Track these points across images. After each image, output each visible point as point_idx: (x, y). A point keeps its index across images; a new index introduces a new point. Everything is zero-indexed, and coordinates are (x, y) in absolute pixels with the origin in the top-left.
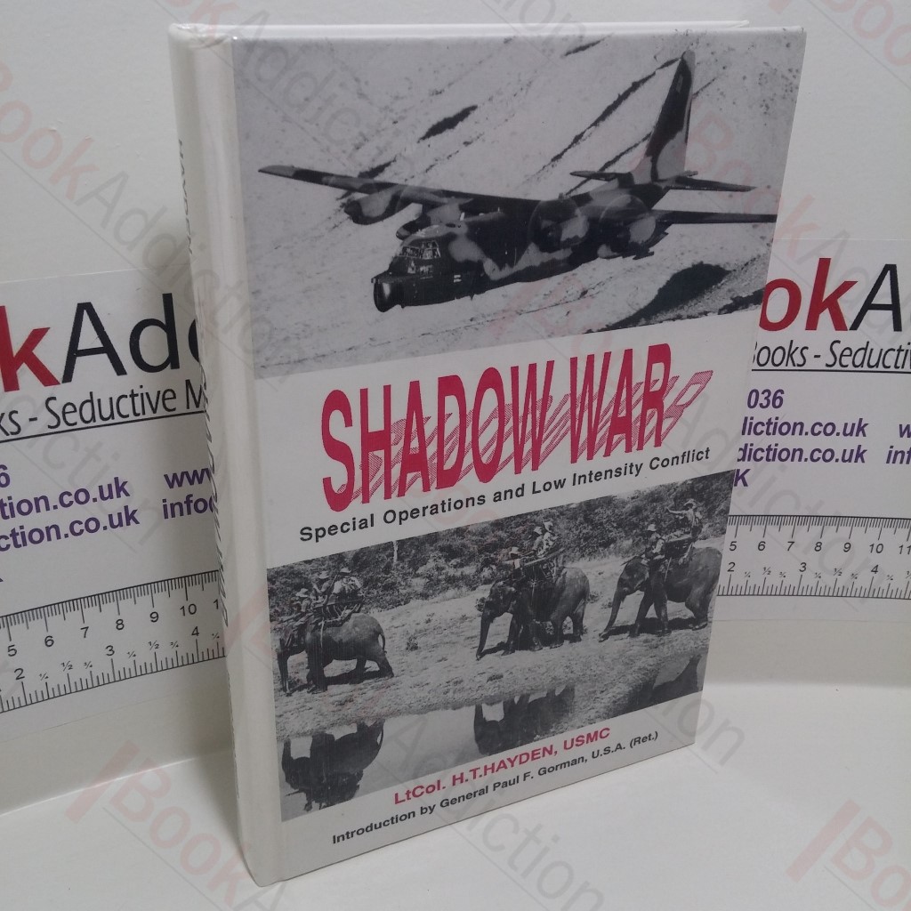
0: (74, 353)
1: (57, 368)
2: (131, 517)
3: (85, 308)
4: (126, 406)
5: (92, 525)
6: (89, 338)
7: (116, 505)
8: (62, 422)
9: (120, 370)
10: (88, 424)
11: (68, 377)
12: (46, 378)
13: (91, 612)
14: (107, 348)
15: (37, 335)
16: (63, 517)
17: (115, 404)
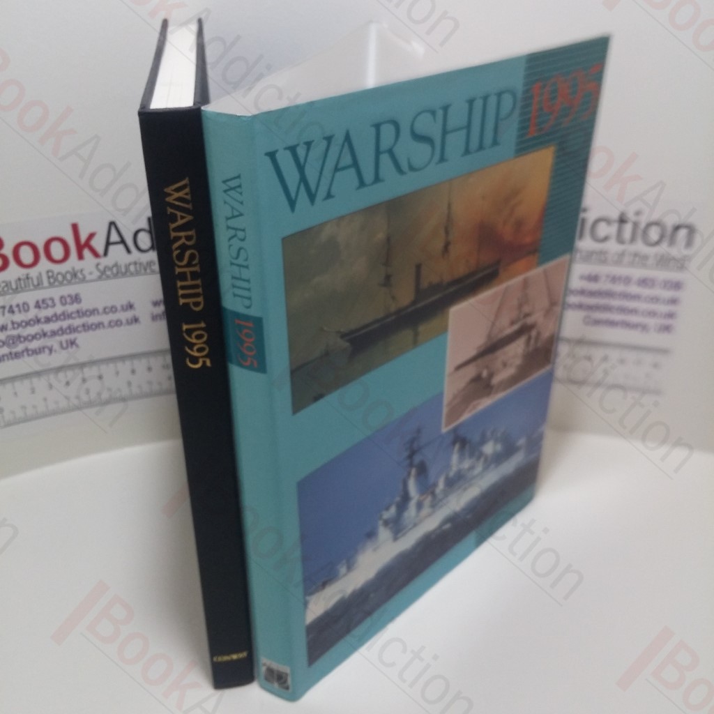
0: (108, 243)
1: (100, 250)
2: (136, 320)
3: (112, 224)
4: (132, 268)
5: (118, 323)
6: (114, 237)
7: (129, 314)
8: (103, 275)
9: (129, 251)
10: (116, 276)
11: (106, 253)
12: (96, 254)
13: (120, 365)
14: (123, 241)
15: (91, 236)
16: (105, 319)
17: (127, 267)
